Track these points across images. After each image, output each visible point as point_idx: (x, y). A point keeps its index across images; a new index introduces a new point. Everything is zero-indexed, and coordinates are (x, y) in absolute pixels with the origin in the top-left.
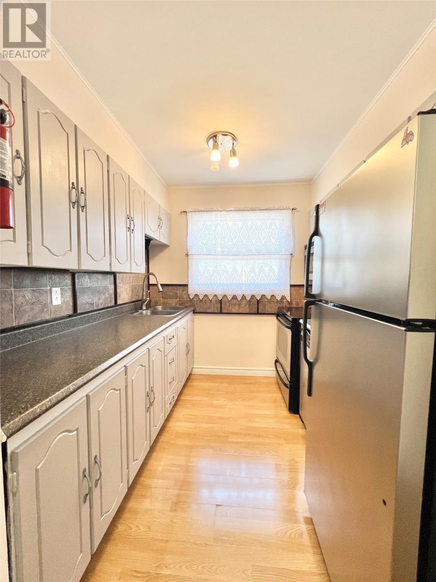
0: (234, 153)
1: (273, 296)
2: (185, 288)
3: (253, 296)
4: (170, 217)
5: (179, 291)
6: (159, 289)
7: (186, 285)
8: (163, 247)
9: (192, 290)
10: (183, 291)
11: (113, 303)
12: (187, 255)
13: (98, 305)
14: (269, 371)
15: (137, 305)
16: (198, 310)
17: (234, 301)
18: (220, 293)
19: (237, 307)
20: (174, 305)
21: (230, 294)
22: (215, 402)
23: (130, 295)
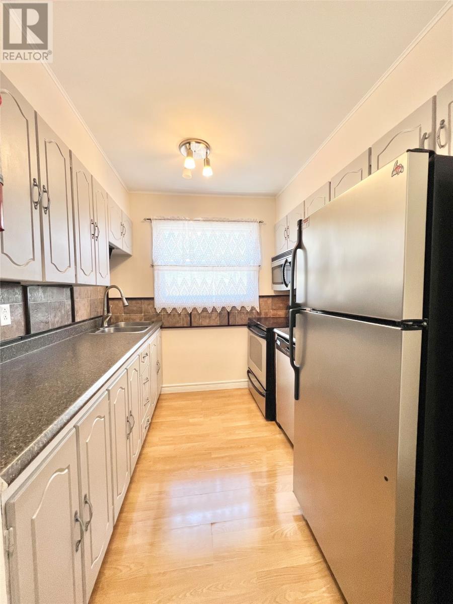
0: (207, 162)
1: (243, 307)
2: (151, 301)
3: (223, 308)
4: (132, 224)
5: (145, 305)
6: (124, 304)
7: (153, 299)
8: (126, 256)
9: (159, 304)
10: (149, 305)
11: (70, 321)
12: (153, 266)
13: (53, 324)
14: (242, 382)
15: (97, 322)
16: (166, 324)
17: (205, 314)
18: (189, 306)
19: (207, 321)
20: (138, 321)
21: (200, 306)
22: (191, 421)
23: (89, 311)
